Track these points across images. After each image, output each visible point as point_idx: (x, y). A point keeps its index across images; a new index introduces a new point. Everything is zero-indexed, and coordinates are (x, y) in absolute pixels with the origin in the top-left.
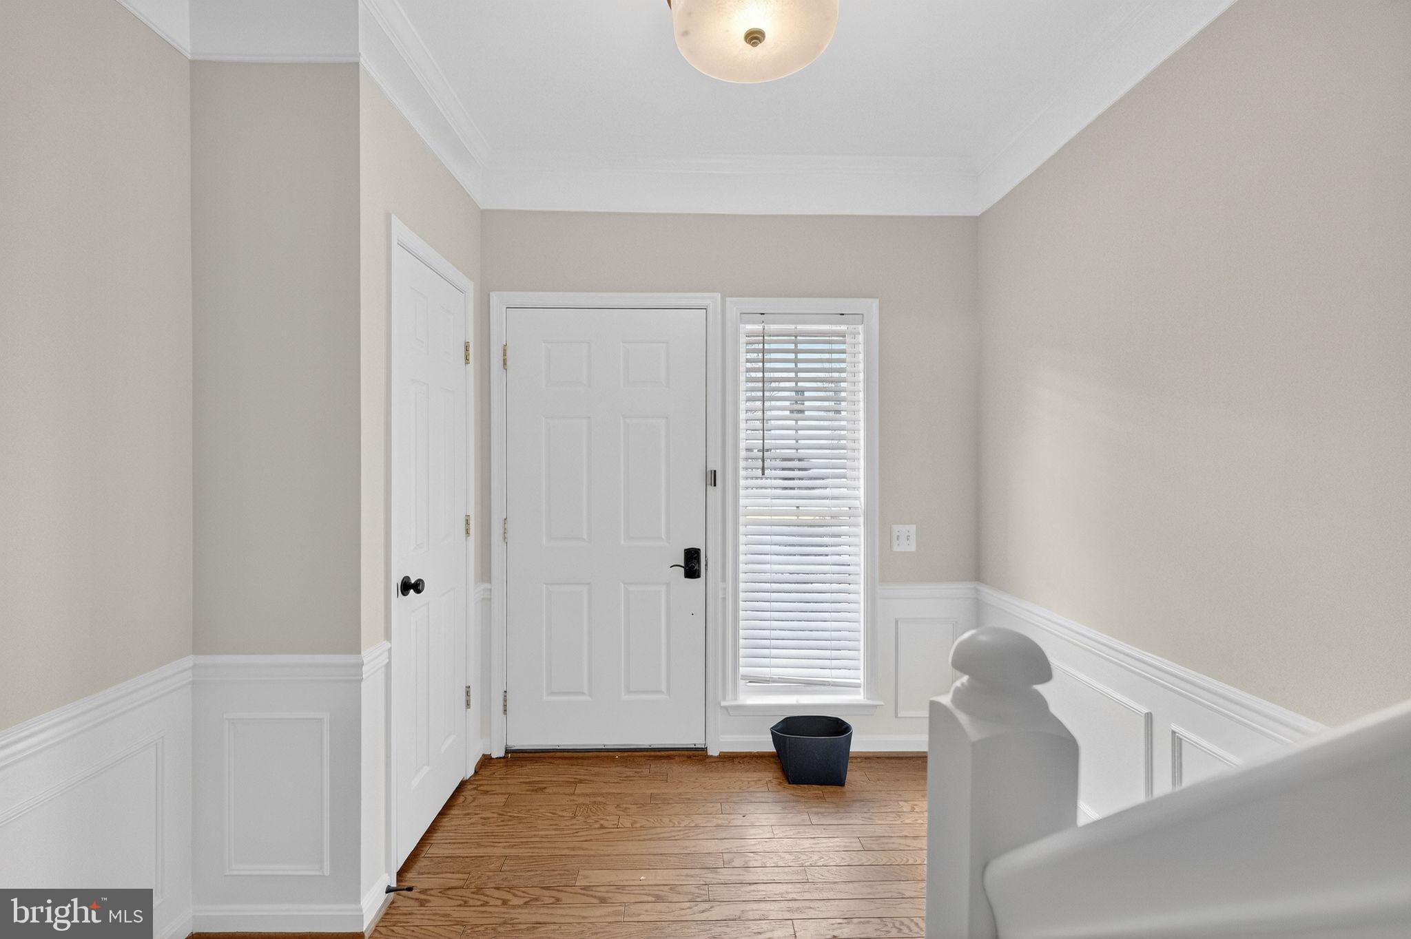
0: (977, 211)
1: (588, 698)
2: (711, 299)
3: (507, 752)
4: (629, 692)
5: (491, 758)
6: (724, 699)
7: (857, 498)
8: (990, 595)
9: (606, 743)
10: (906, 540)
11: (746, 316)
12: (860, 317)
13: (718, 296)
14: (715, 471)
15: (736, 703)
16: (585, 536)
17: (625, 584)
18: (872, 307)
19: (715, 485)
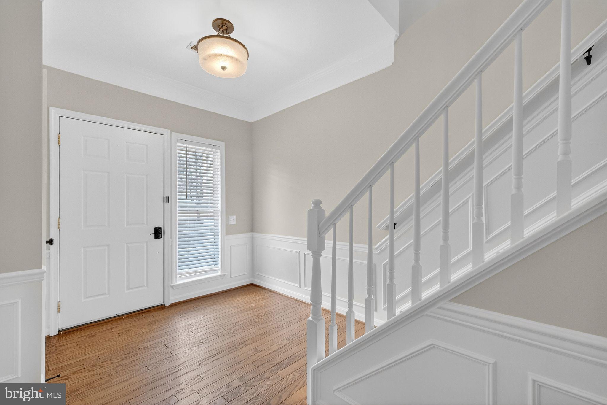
0: (251, 121)
1: (108, 296)
2: (167, 132)
3: (59, 331)
4: (128, 288)
5: (50, 337)
6: (172, 283)
7: (217, 207)
8: (257, 235)
9: (117, 313)
10: (233, 220)
11: (180, 140)
12: (219, 147)
13: (169, 131)
14: (168, 197)
15: (176, 284)
16: (106, 224)
17: (126, 243)
18: (222, 144)
19: (168, 202)
